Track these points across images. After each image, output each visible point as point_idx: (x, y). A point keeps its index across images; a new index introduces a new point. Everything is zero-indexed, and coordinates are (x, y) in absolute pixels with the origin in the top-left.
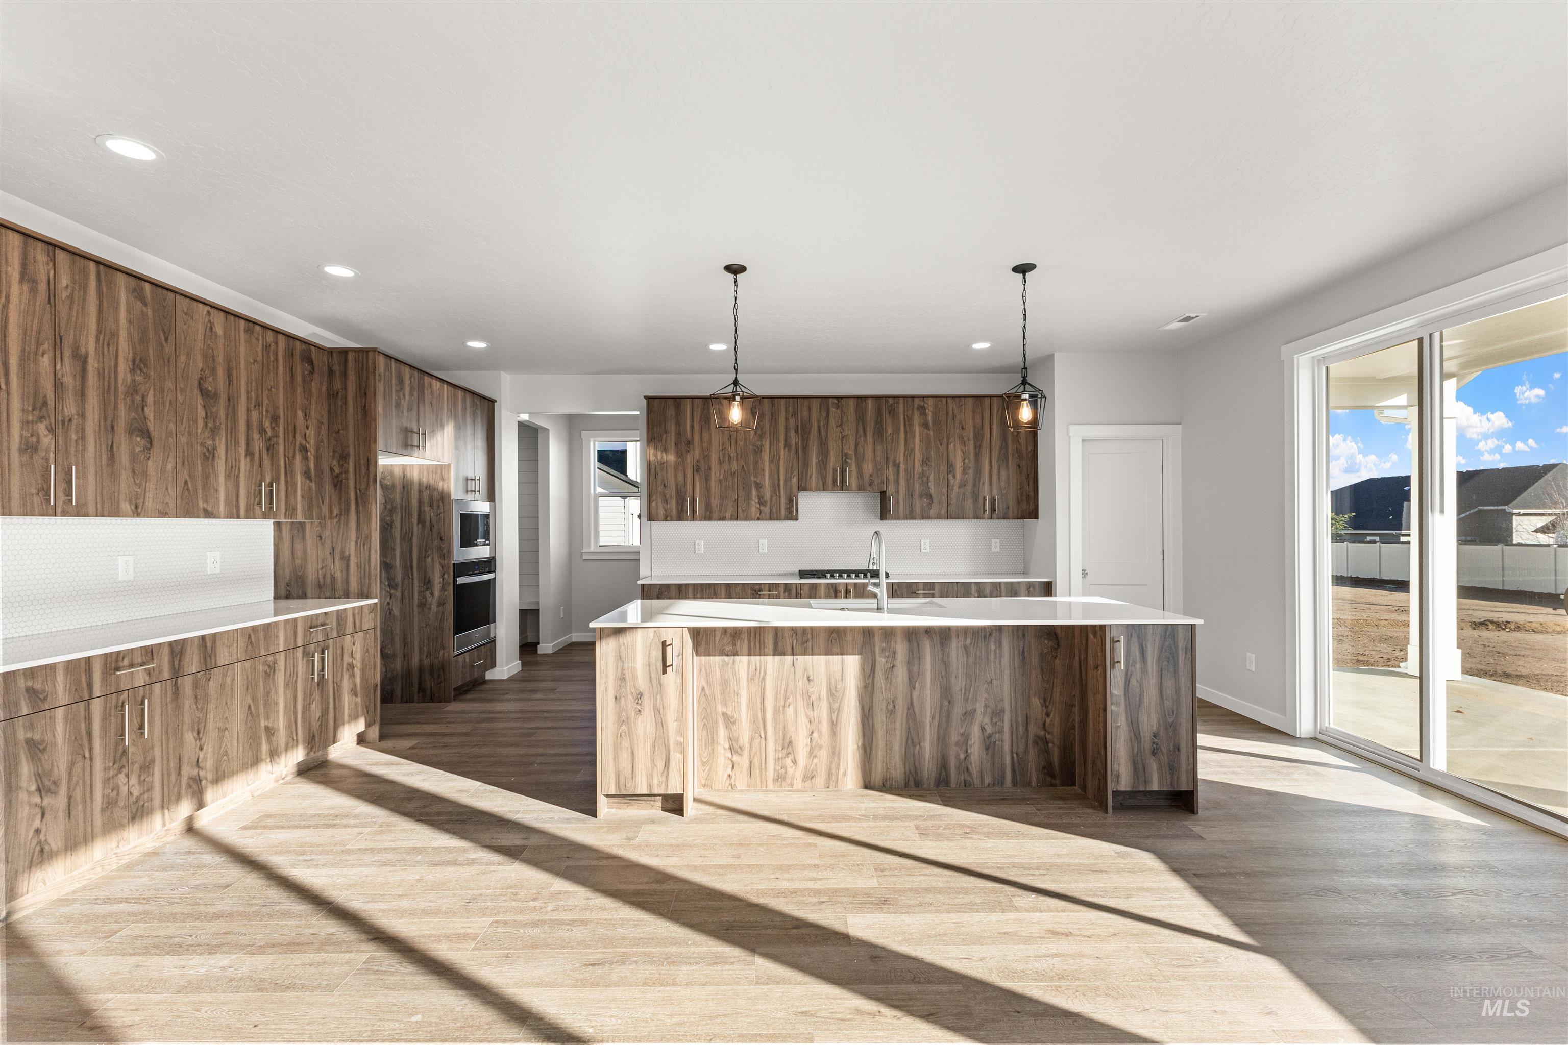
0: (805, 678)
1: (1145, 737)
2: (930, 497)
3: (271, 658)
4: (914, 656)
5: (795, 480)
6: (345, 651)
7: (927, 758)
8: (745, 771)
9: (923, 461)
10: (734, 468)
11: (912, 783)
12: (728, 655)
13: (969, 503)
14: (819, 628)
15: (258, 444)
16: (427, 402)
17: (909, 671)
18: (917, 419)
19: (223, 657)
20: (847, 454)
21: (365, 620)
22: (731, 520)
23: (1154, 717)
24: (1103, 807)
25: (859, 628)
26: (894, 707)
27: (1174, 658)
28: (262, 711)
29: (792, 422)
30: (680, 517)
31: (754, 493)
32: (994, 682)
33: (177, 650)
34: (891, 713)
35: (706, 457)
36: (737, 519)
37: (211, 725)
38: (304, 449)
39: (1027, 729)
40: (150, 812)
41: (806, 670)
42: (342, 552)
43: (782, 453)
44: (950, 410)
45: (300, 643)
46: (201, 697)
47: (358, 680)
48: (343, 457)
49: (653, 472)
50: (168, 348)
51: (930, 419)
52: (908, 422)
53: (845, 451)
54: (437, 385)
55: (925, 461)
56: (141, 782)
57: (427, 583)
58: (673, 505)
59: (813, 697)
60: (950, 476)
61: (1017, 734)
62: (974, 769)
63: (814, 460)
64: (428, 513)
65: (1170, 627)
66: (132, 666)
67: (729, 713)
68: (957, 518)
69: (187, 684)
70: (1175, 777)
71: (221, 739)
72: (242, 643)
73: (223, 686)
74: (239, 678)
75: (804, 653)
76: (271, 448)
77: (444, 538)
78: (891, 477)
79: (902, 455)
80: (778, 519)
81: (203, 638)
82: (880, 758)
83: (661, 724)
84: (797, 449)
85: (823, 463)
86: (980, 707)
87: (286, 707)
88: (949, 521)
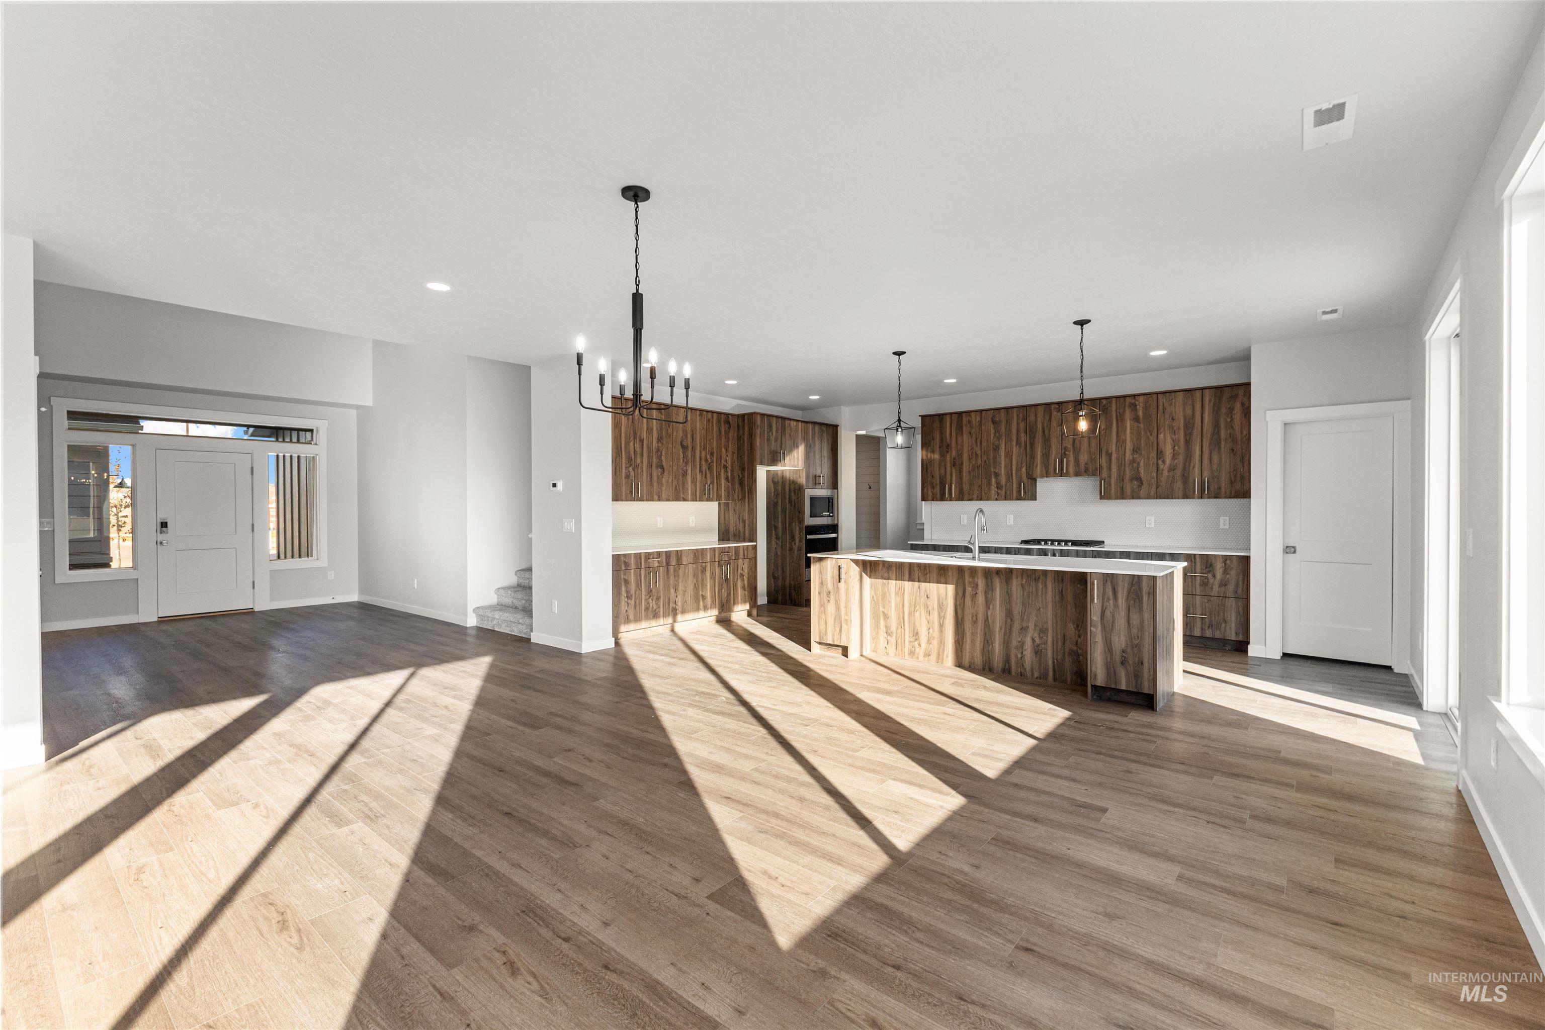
0: (926, 596)
1: (1116, 652)
2: (1140, 480)
3: (704, 564)
4: (989, 588)
5: (1024, 470)
6: (739, 567)
7: (997, 654)
8: (894, 646)
9: (1133, 450)
10: (979, 462)
11: (987, 668)
12: (885, 579)
13: (1179, 485)
14: (934, 565)
15: (705, 467)
16: (787, 435)
17: (986, 598)
18: (1128, 415)
19: (685, 560)
20: (1066, 448)
21: (750, 553)
22: (977, 500)
23: (1123, 638)
24: (1085, 694)
25: (955, 566)
26: (977, 619)
27: (1139, 598)
28: (700, 587)
29: (1022, 425)
30: (942, 498)
31: (993, 480)
32: (1041, 609)
33: (668, 555)
34: (975, 622)
35: (960, 455)
36: (981, 500)
37: (680, 588)
38: (725, 467)
39: (1064, 644)
40: (659, 617)
41: (926, 591)
42: (743, 518)
43: (1014, 449)
44: (1161, 404)
45: (717, 560)
46: (677, 576)
47: (746, 583)
48: (743, 469)
49: (925, 467)
50: (670, 431)
51: (1140, 413)
52: (1120, 419)
53: (1064, 445)
54: (793, 424)
55: (1136, 450)
56: (657, 604)
57: (793, 537)
58: (938, 489)
59: (930, 608)
60: (1160, 462)
61: (1057, 647)
62: (1028, 665)
63: (1039, 454)
64: (794, 497)
65: (1136, 577)
66: (653, 558)
67: (886, 612)
68: (1167, 497)
69: (671, 569)
70: (1139, 682)
71: (684, 595)
72: (692, 556)
73: (685, 573)
74: (691, 570)
75: (925, 582)
76: (710, 468)
77: (801, 512)
78: (1104, 464)
79: (1114, 446)
80: (1011, 499)
81: (677, 551)
82: (968, 650)
83: (838, 608)
84: (1026, 446)
85: (1046, 455)
86: (1031, 626)
87: (710, 588)
88: (1158, 500)
